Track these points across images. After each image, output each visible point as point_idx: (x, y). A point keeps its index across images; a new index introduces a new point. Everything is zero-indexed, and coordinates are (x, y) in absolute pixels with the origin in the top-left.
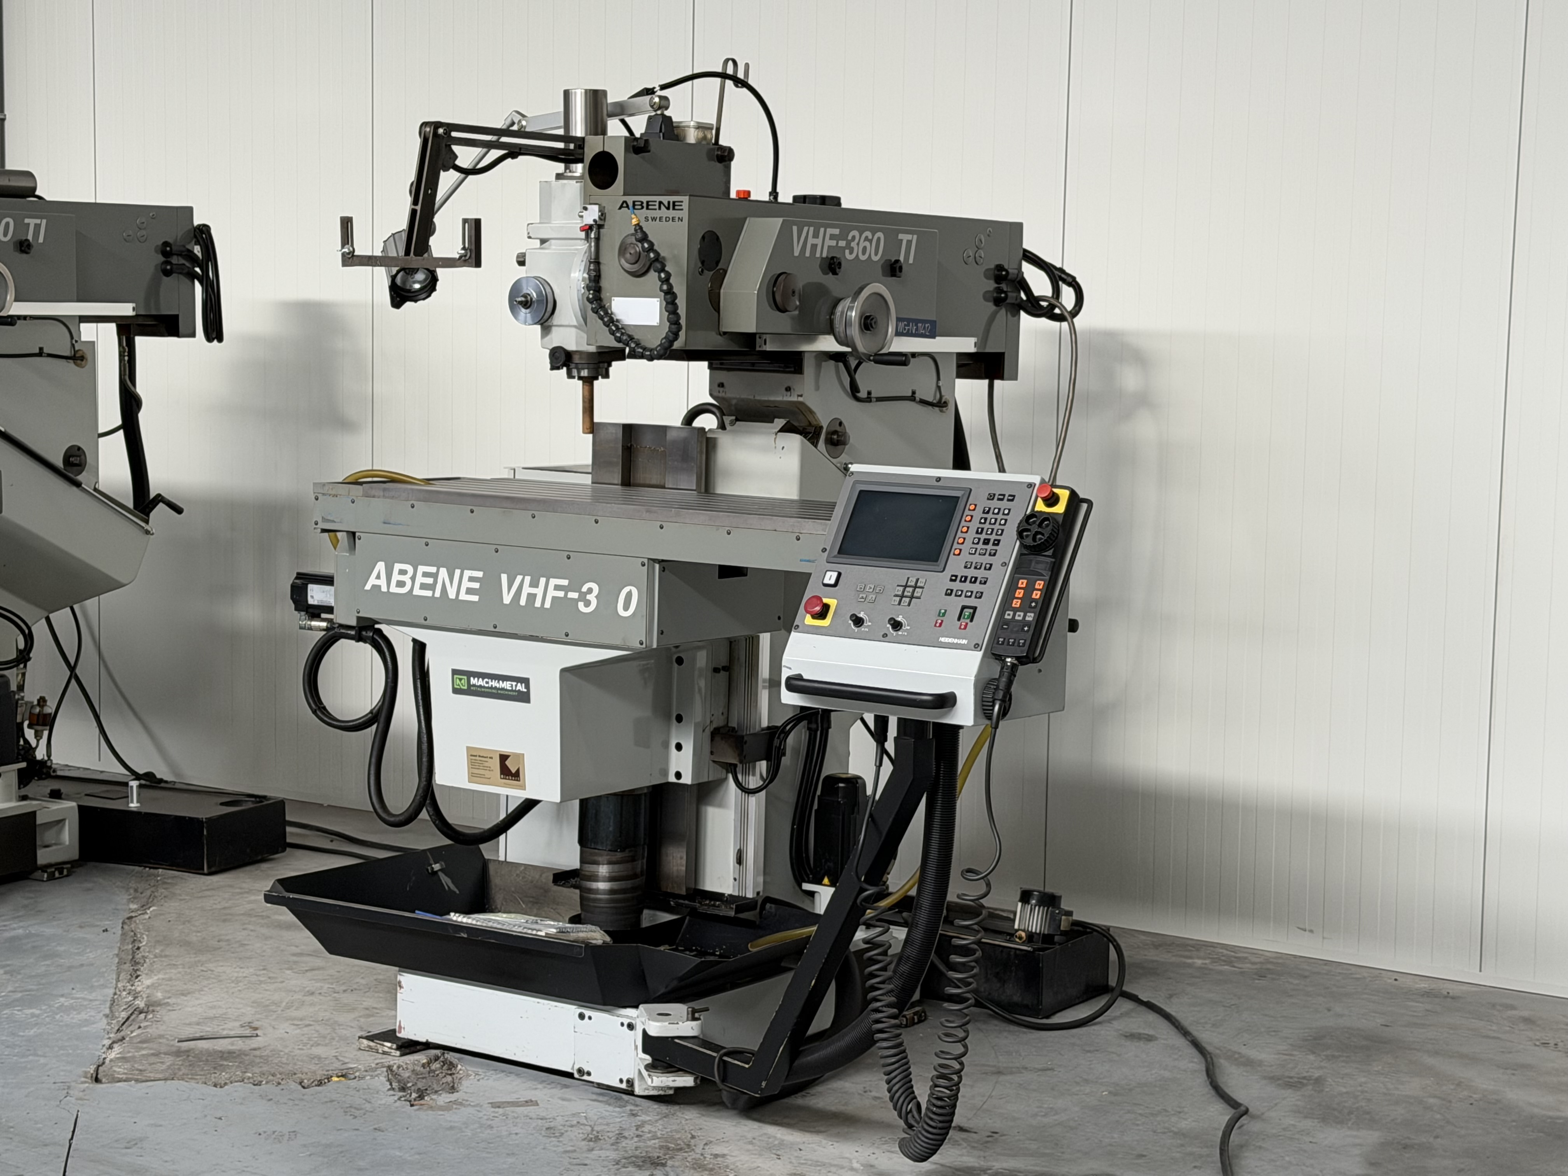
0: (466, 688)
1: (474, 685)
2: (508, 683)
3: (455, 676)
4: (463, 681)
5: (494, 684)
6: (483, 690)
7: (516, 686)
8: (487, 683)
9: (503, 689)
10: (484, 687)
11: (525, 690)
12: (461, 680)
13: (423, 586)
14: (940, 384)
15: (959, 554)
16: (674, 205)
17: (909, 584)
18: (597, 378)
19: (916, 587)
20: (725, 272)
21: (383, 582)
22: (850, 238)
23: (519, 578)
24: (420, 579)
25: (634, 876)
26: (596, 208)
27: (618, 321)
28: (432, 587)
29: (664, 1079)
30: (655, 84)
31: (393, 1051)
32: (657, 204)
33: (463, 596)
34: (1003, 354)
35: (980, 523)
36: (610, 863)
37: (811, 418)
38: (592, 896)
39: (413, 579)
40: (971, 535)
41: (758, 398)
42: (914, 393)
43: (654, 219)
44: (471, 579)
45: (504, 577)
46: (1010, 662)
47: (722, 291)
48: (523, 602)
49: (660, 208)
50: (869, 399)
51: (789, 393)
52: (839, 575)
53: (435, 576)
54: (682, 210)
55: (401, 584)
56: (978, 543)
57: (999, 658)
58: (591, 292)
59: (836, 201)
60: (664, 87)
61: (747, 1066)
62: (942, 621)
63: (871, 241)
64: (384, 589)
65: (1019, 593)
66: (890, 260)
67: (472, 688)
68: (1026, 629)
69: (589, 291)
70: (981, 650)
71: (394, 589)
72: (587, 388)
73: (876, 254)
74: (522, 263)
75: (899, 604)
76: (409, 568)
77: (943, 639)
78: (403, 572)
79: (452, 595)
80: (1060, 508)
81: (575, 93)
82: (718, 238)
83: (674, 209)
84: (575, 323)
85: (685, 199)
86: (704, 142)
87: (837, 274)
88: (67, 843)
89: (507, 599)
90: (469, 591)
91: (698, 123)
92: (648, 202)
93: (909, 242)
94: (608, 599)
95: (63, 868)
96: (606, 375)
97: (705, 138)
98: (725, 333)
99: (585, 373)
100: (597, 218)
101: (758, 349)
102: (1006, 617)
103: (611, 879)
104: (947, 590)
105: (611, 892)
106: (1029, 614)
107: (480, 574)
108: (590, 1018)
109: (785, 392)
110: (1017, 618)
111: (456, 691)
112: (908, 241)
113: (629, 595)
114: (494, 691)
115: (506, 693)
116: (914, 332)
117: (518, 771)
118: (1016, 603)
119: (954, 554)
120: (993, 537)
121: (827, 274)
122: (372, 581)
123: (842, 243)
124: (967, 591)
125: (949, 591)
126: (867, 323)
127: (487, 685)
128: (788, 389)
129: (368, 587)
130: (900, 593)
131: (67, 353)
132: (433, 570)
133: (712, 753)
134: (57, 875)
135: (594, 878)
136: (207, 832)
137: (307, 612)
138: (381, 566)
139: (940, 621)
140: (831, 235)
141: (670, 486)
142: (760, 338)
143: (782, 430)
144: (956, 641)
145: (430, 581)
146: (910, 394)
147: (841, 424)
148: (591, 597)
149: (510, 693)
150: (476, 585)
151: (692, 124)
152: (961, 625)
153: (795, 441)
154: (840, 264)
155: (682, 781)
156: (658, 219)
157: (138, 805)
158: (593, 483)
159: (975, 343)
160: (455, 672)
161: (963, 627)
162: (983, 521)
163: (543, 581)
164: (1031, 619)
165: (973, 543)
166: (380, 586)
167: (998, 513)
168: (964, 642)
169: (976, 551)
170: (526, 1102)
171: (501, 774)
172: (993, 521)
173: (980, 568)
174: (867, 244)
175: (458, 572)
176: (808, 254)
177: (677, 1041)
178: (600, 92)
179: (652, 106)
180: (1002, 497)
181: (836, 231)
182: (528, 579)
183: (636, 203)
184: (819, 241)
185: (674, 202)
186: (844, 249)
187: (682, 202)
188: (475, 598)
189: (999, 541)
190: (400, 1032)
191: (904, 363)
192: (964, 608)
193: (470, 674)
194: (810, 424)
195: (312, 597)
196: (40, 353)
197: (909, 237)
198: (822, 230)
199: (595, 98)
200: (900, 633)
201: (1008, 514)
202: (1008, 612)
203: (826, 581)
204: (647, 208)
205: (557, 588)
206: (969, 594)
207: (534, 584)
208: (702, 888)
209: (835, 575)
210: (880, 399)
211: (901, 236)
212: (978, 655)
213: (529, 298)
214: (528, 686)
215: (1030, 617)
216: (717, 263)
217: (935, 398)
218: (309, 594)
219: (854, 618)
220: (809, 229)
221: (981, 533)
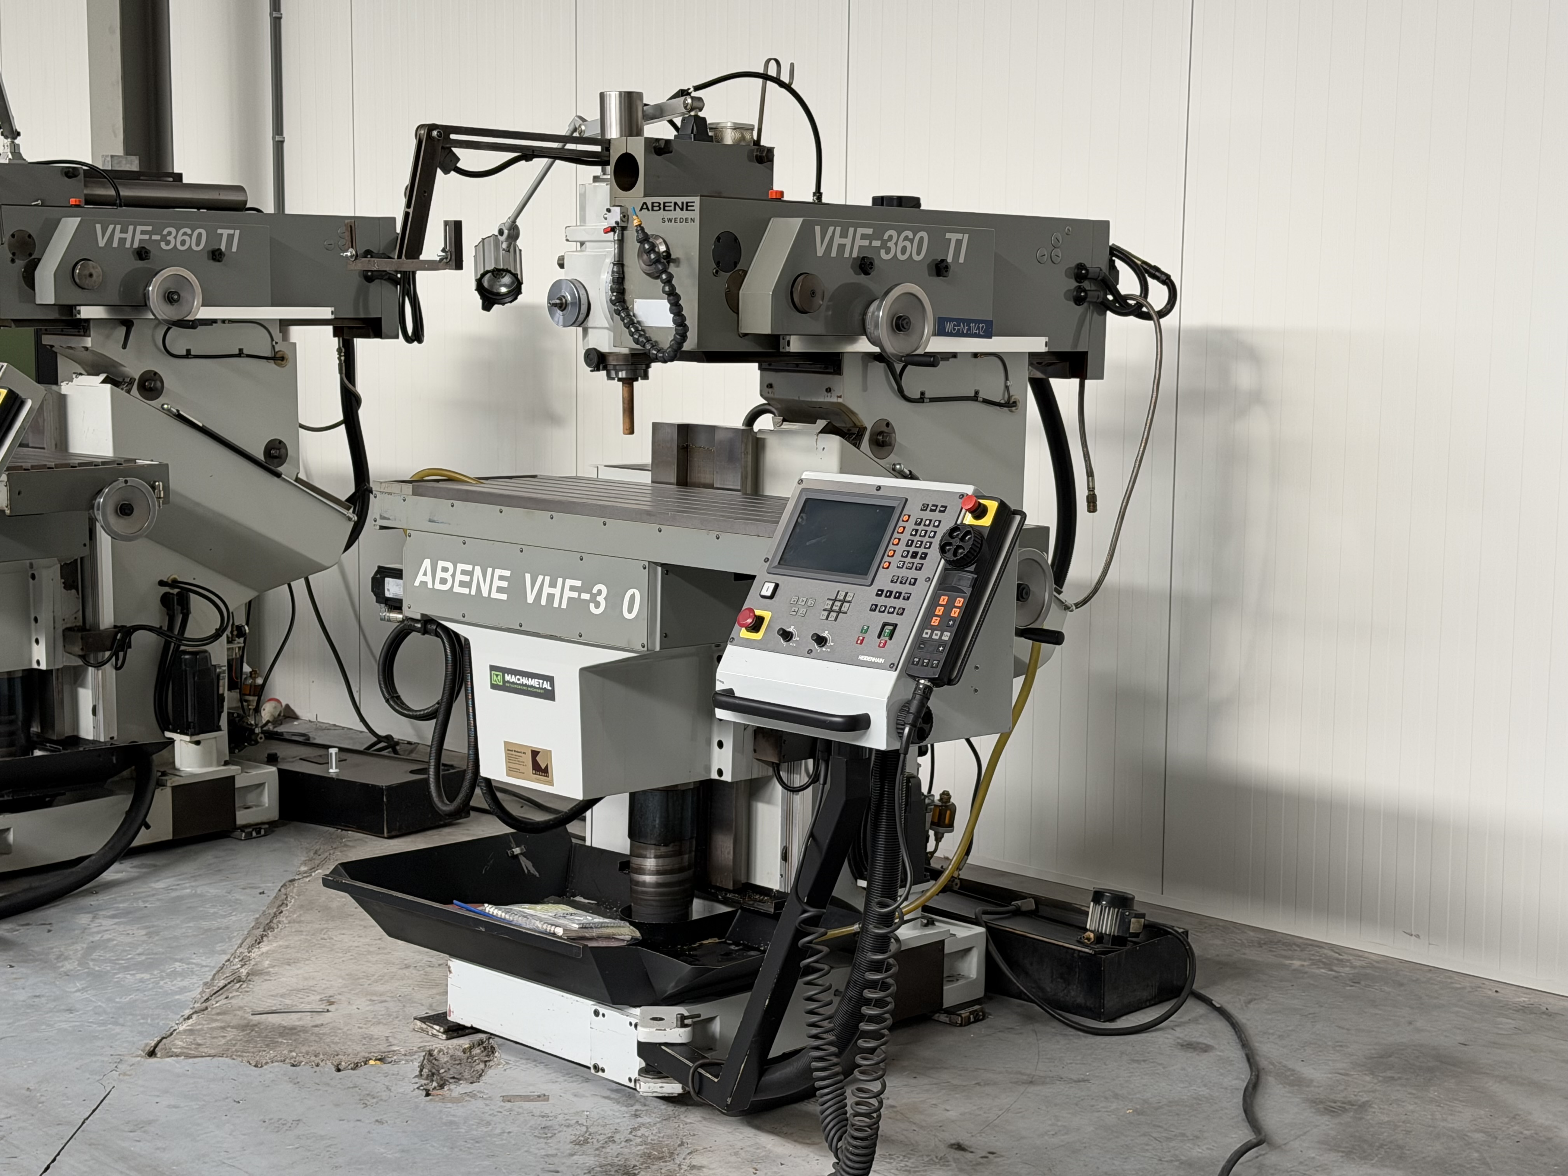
0: (501, 684)
1: (508, 682)
2: (536, 680)
3: (493, 672)
4: (499, 677)
5: (524, 681)
6: (516, 686)
7: (543, 683)
8: (519, 680)
9: (532, 686)
10: (516, 684)
11: (550, 688)
12: (497, 676)
13: (462, 584)
14: (1009, 384)
15: (887, 568)
16: (687, 206)
17: (838, 597)
18: (637, 380)
19: (844, 601)
20: (745, 273)
21: (428, 579)
22: (886, 237)
23: (540, 579)
24: (459, 577)
25: (681, 870)
26: (618, 209)
27: (639, 322)
29: (652, 1085)
30: (688, 85)
31: (440, 1034)
32: (672, 205)
33: (495, 595)
34: (1086, 353)
35: (911, 535)
36: (656, 857)
37: (853, 418)
38: (640, 889)
40: (902, 547)
41: (802, 399)
42: (977, 393)
43: (670, 220)
45: (528, 577)
46: (923, 684)
47: (741, 292)
48: (544, 602)
49: (675, 210)
50: (922, 399)
51: (829, 394)
52: (777, 586)
53: (471, 574)
54: (694, 210)
55: (443, 581)
56: (906, 556)
57: (915, 678)
58: (615, 294)
59: (915, 202)
60: (697, 88)
61: (716, 1080)
62: (864, 638)
63: (912, 241)
65: (939, 611)
66: (937, 260)
67: (507, 684)
68: (941, 649)
69: (612, 292)
70: (896, 670)
71: (438, 586)
72: (626, 389)
73: (918, 253)
74: (562, 266)
75: (827, 619)
76: (450, 565)
77: (861, 658)
78: (445, 570)
80: (987, 521)
81: (610, 95)
82: (736, 239)
83: (687, 210)
84: (607, 325)
85: (697, 200)
86: (743, 143)
87: (869, 274)
88: (267, 805)
89: (531, 599)
90: (500, 590)
91: (735, 123)
92: (664, 203)
93: (959, 242)
94: (615, 601)
95: (261, 829)
96: (646, 377)
97: (743, 138)
98: (746, 335)
99: (623, 374)
100: (619, 220)
101: (781, 350)
102: (924, 635)
103: (658, 873)
104: (872, 605)
105: (658, 885)
106: (945, 633)
107: (507, 573)
108: (604, 1015)
109: (826, 393)
110: (934, 637)
111: (494, 687)
112: (957, 240)
113: (633, 598)
114: (524, 688)
115: (535, 690)
116: (965, 332)
117: (547, 767)
118: (935, 621)
119: (883, 568)
120: (921, 550)
121: (860, 274)
122: (420, 578)
123: (876, 243)
124: (890, 607)
125: (874, 606)
126: (900, 324)
127: (518, 682)
128: (829, 390)
130: (829, 607)
131: (268, 354)
132: (469, 568)
133: (755, 751)
134: (254, 834)
135: (641, 871)
136: (387, 799)
137: (386, 605)
138: (427, 563)
139: (861, 638)
140: (862, 235)
141: (719, 486)
142: (783, 339)
143: (823, 431)
144: (873, 659)
145: (467, 578)
146: (973, 395)
147: (888, 424)
148: (601, 599)
149: (538, 691)
150: (505, 584)
151: (729, 125)
152: (880, 643)
153: (834, 442)
154: (871, 264)
155: (723, 778)
156: (673, 221)
157: (337, 770)
158: (653, 482)
159: (1046, 343)
160: (493, 668)
161: (882, 645)
162: (914, 533)
163: (560, 581)
164: (947, 639)
165: (902, 556)
167: (929, 525)
168: (881, 661)
169: (904, 564)
170: (539, 1096)
171: (533, 769)
172: (923, 533)
173: (905, 583)
174: (908, 244)
175: (490, 570)
176: (834, 254)
177: (663, 1047)
178: (634, 94)
179: (685, 107)
180: (934, 508)
181: (869, 231)
182: (547, 580)
183: (655, 205)
184: (848, 242)
185: (687, 203)
186: (878, 249)
187: (693, 202)
188: (504, 597)
189: (926, 554)
190: (450, 1016)
191: (933, 365)
192: (885, 625)
193: (504, 671)
194: (855, 426)
195: (388, 590)
196: (240, 354)
197: (960, 236)
198: (851, 230)
199: (630, 100)
200: (824, 649)
201: (938, 526)
202: (926, 631)
203: (764, 593)
204: (664, 210)
206: (892, 610)
207: (553, 584)
208: (753, 882)
209: (772, 586)
210: (933, 400)
211: (948, 236)
212: (894, 675)
213: (564, 300)
214: (552, 685)
215: (947, 636)
216: (736, 264)
217: (1004, 399)
218: (386, 587)
219: (781, 632)
220: (835, 229)
221: (911, 545)
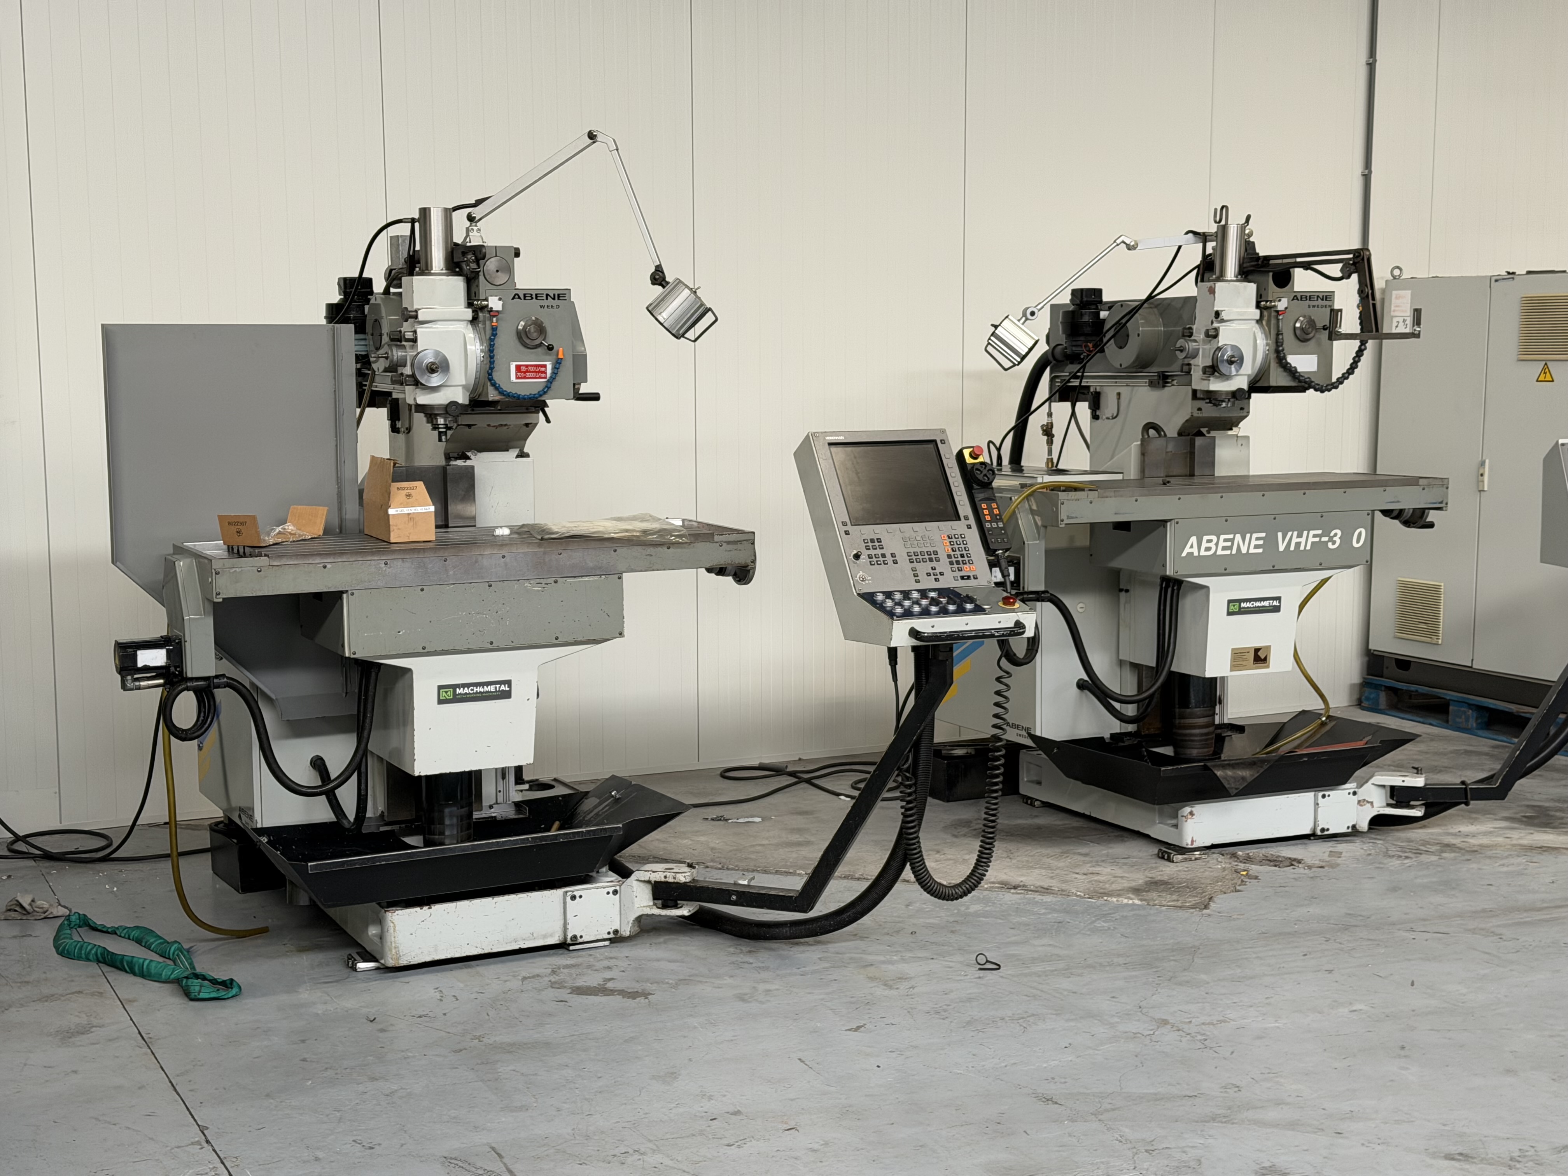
0: (1238, 610)
1: (1244, 608)
2: (1267, 602)
4: (1236, 606)
5: (1258, 604)
6: (1249, 609)
7: (1272, 603)
8: (1252, 605)
9: (1263, 606)
10: (1251, 608)
11: (1279, 605)
12: (1234, 606)
13: (1222, 548)
21: (1196, 549)
23: (1290, 534)
24: (1222, 544)
28: (1230, 548)
32: (1316, 297)
33: (1252, 551)
39: (1217, 544)
44: (1257, 539)
45: (1280, 535)
48: (1292, 548)
49: (1317, 300)
53: (1232, 540)
55: (1208, 549)
64: (1196, 554)
67: (1242, 610)
71: (1203, 553)
76: (1214, 538)
78: (1209, 541)
79: (1244, 551)
89: (1282, 548)
90: (1256, 547)
94: (1346, 539)
107: (1263, 535)
111: (1231, 614)
113: (1360, 534)
114: (1257, 609)
115: (1266, 608)
117: (1267, 658)
122: (1187, 550)
129: (1184, 554)
132: (1231, 536)
138: (1193, 539)
145: (1229, 544)
148: (1336, 538)
149: (1269, 608)
150: (1261, 542)
160: (1229, 602)
163: (1305, 533)
166: (1193, 553)
171: (1255, 662)
175: (1248, 535)
182: (1295, 533)
183: (1303, 297)
188: (1260, 551)
193: (1240, 601)
204: (1310, 300)
205: (1315, 536)
207: (1300, 536)
214: (1280, 602)
